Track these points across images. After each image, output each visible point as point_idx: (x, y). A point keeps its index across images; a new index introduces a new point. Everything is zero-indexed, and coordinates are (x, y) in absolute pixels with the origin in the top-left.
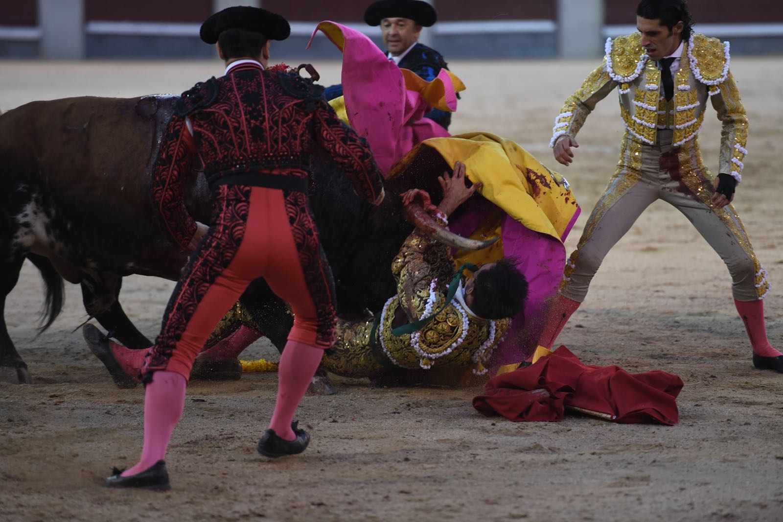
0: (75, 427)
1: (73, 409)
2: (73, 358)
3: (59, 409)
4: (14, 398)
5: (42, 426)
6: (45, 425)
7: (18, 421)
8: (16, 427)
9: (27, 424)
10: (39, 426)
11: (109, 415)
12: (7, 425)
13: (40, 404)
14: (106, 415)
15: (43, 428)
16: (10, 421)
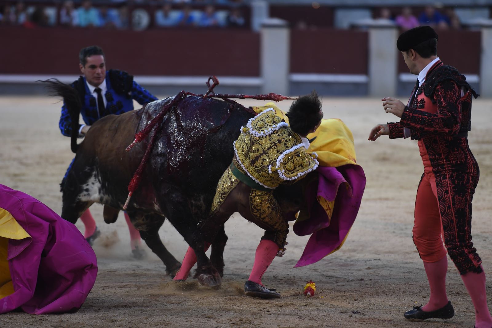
0: (280, 326)
1: (279, 315)
2: (278, 283)
3: (270, 314)
4: (243, 307)
5: (260, 325)
6: (261, 324)
7: (245, 321)
8: (244, 325)
9: (251, 323)
10: (258, 325)
11: (301, 319)
12: (239, 323)
13: (258, 311)
14: (299, 319)
15: (260, 326)
16: (241, 320)
